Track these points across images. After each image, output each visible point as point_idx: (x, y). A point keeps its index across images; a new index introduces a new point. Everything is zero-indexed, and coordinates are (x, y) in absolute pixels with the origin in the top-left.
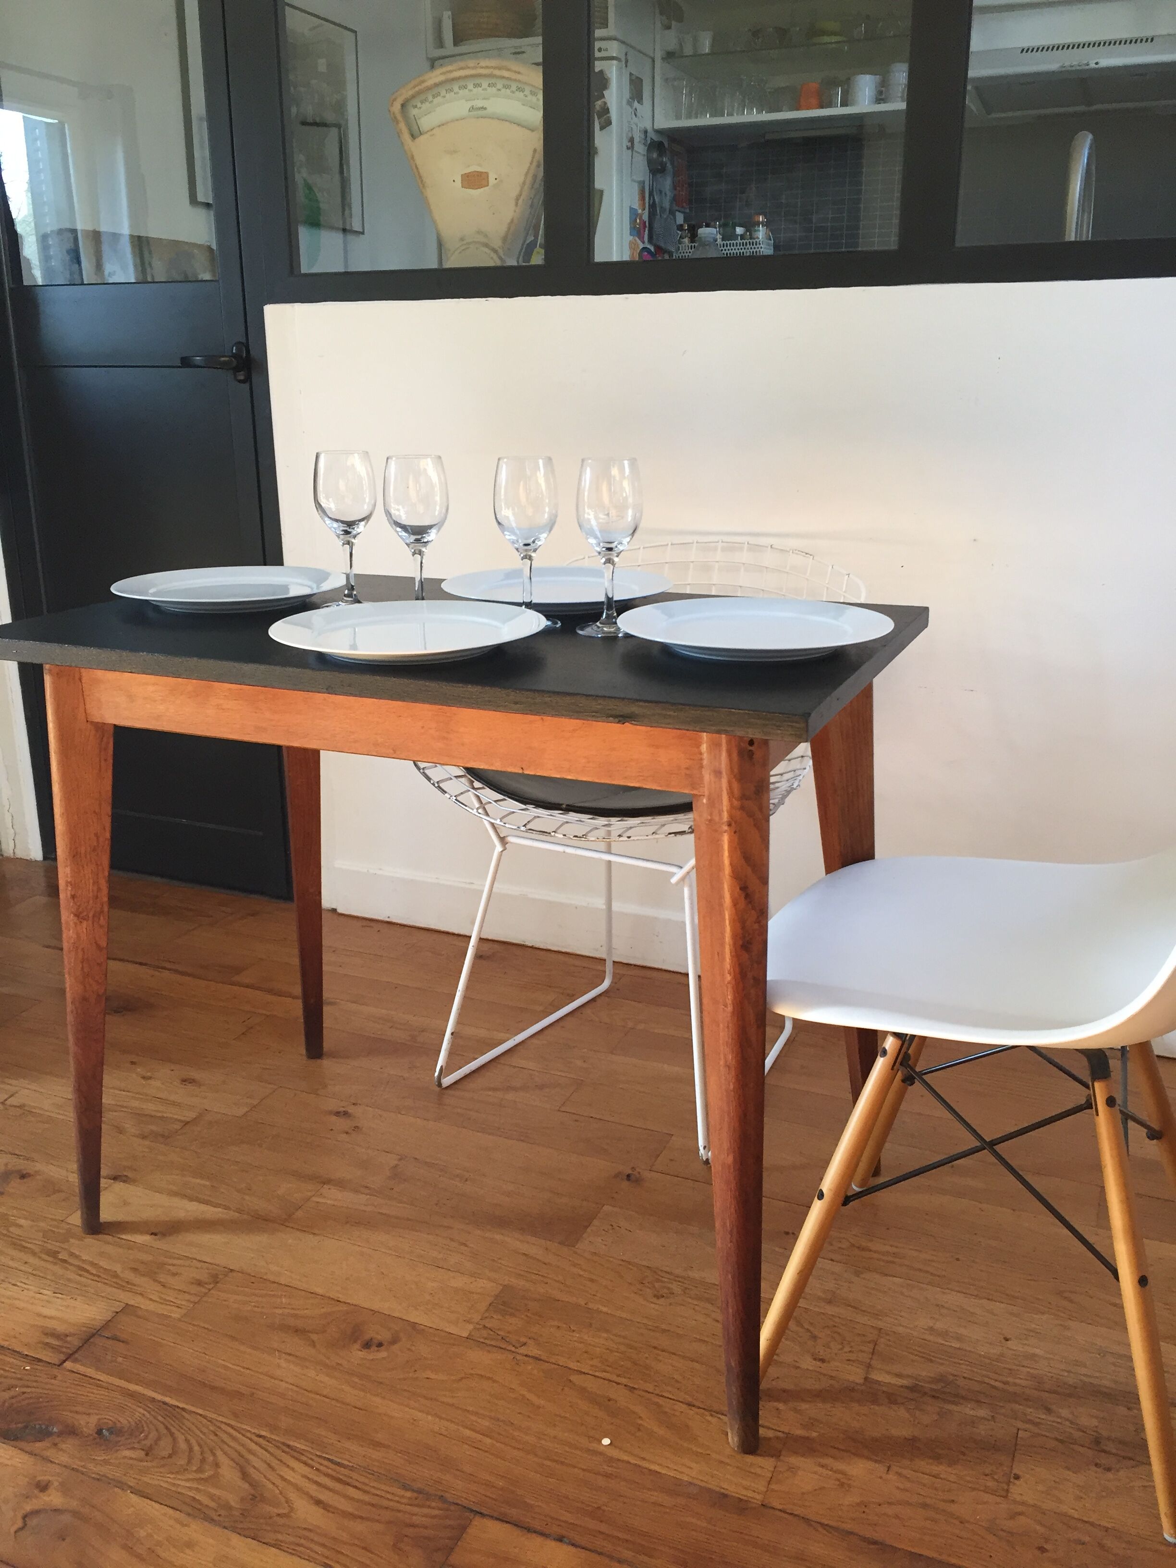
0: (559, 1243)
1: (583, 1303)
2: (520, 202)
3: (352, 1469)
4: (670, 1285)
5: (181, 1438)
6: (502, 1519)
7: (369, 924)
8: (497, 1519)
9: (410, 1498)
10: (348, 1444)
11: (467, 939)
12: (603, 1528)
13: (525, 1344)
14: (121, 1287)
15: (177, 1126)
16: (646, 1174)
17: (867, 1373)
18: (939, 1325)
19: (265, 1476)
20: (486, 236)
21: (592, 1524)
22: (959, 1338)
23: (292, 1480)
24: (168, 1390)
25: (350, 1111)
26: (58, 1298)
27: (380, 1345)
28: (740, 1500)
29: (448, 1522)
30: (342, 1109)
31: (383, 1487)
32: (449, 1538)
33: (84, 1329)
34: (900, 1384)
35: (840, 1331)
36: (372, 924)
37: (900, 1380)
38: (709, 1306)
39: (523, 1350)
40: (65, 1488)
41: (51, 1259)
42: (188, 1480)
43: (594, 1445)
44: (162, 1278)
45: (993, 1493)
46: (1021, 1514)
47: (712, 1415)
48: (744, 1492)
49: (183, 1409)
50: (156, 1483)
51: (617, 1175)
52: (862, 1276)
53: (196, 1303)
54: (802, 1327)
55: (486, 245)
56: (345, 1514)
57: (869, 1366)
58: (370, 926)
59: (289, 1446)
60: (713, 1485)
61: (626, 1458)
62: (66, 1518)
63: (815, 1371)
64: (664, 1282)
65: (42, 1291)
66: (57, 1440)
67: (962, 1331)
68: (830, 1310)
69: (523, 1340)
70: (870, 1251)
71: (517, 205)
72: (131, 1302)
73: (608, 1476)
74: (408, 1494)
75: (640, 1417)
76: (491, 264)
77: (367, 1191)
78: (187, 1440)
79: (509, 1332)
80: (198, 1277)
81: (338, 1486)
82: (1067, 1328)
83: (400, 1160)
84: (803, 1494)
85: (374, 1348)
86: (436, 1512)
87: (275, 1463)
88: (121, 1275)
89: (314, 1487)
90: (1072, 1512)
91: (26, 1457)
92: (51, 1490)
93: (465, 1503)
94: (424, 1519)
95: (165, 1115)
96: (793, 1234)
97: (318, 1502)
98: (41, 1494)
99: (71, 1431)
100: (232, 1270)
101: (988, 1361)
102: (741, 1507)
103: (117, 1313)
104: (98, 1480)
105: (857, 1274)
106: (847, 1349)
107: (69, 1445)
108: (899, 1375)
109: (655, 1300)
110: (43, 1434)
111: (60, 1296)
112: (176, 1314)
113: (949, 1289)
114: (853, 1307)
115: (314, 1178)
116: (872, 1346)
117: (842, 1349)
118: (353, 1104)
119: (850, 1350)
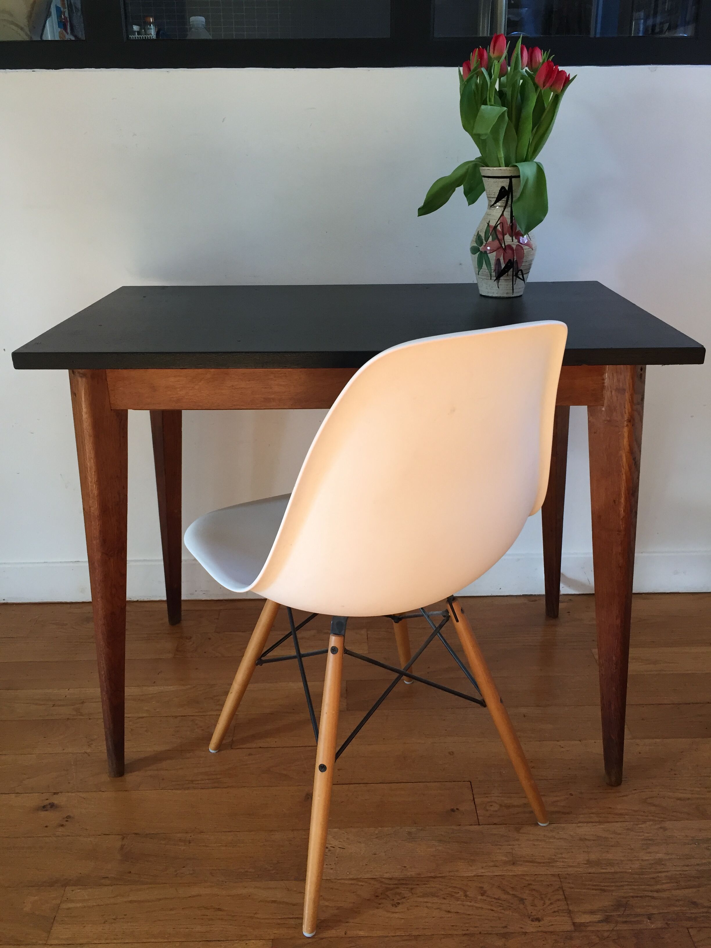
0: (295, 880)
4: (398, 891)
17: (572, 919)
18: (593, 857)
20: (11, 15)
22: (610, 863)
25: (56, 802)
30: (47, 802)
34: (597, 920)
35: (534, 887)
37: (595, 916)
38: (436, 900)
52: (521, 831)
54: (508, 893)
55: (13, 23)
57: (570, 912)
63: (538, 932)
64: (392, 889)
67: (610, 856)
68: (519, 870)
76: (19, 39)
77: (108, 882)
82: (665, 829)
83: (123, 839)
96: (457, 809)
101: (637, 876)
105: (518, 830)
106: (548, 902)
108: (592, 912)
109: (394, 909)
113: (580, 822)
114: (531, 862)
115: (52, 884)
116: (561, 893)
117: (544, 904)
118: (55, 793)
119: (550, 902)
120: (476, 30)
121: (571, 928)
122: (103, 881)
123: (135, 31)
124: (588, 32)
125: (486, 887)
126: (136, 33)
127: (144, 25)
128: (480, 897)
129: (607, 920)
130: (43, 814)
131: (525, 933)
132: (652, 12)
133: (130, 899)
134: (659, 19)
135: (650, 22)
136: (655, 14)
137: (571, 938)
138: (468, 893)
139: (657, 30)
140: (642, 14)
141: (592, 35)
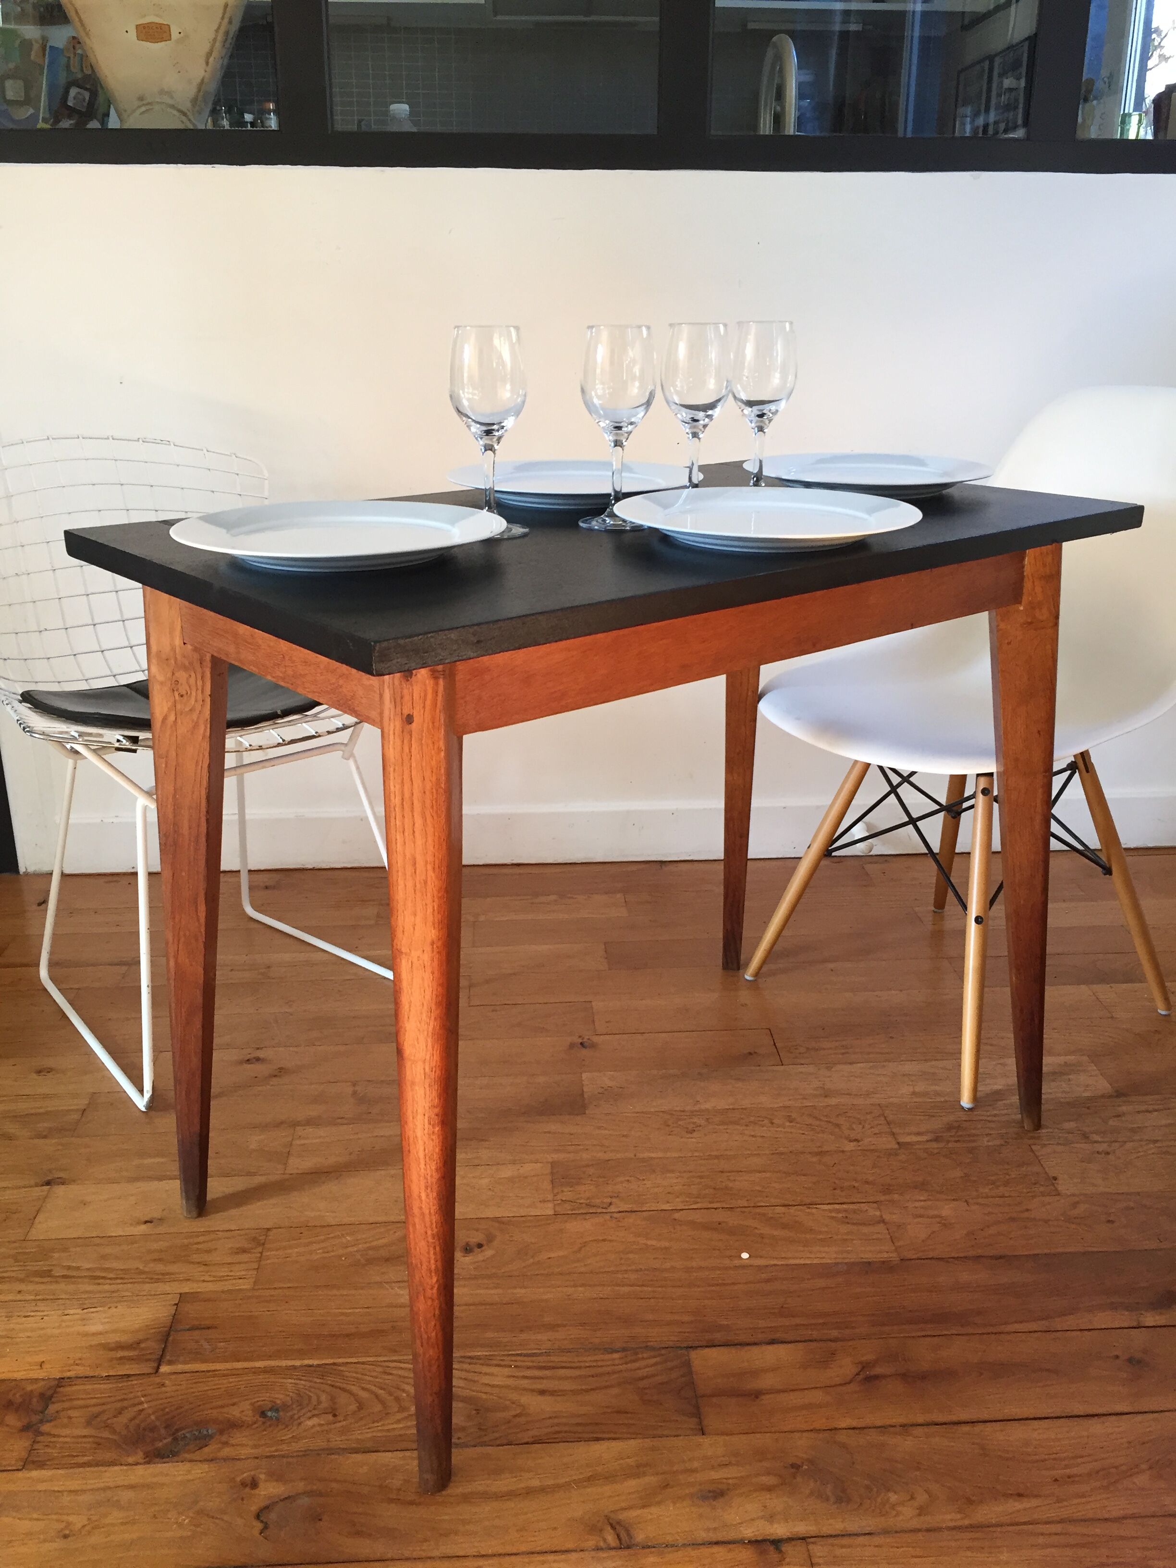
1: (632, 1155)
2: (211, 60)
3: (547, 1354)
4: (692, 1120)
5: (354, 1389)
6: (712, 1345)
7: (110, 878)
8: (707, 1347)
9: (620, 1358)
10: (524, 1336)
11: (237, 874)
12: (798, 1321)
13: (610, 1204)
14: (157, 1281)
15: (75, 1116)
16: (595, 1039)
17: (896, 1139)
18: (919, 1089)
19: (471, 1390)
21: (786, 1322)
22: (937, 1094)
23: (500, 1383)
24: (301, 1354)
25: (261, 1056)
26: (92, 1312)
27: (480, 1246)
28: (883, 1262)
29: (670, 1364)
30: (252, 1056)
31: (589, 1358)
32: (682, 1376)
33: (154, 1330)
34: (925, 1139)
35: (851, 1115)
36: (115, 878)
37: (922, 1137)
38: (738, 1127)
39: (613, 1209)
40: (277, 1476)
41: (49, 1279)
42: (399, 1421)
43: (736, 1262)
44: (196, 1257)
45: (1049, 1195)
46: (1078, 1203)
47: (809, 1208)
48: (879, 1255)
49: (334, 1364)
50: (369, 1435)
51: (572, 1046)
52: (833, 1069)
53: (258, 1269)
54: (820, 1120)
55: (173, 107)
56: (574, 1392)
57: (893, 1134)
58: (115, 881)
59: (470, 1357)
60: (852, 1258)
61: (772, 1262)
62: (305, 1501)
63: (858, 1150)
64: (685, 1119)
65: (66, 1312)
66: (224, 1438)
67: (937, 1088)
68: (833, 1101)
69: (609, 1200)
70: (824, 1049)
71: (207, 63)
72: (186, 1290)
73: (768, 1281)
74: (616, 1356)
75: (756, 1228)
77: (345, 1121)
78: (363, 1389)
79: (588, 1198)
80: (238, 1246)
81: (548, 1373)
83: (354, 1085)
84: (923, 1241)
85: (477, 1250)
86: (654, 1360)
87: (470, 1376)
88: (147, 1269)
89: (526, 1381)
90: (1107, 1190)
91: (205, 1466)
92: (262, 1485)
93: (671, 1344)
94: (647, 1369)
95: (49, 1109)
96: (755, 1053)
97: (542, 1392)
98: (256, 1491)
99: (233, 1425)
100: (269, 1229)
102: (886, 1267)
103: (177, 1304)
104: (304, 1455)
105: (829, 1068)
106: (867, 1126)
107: (238, 1437)
108: (920, 1134)
109: (690, 1135)
110: (202, 1441)
111: (92, 1310)
112: (245, 1285)
113: (902, 1061)
114: (847, 1094)
115: (279, 1125)
116: (883, 1119)
117: (863, 1127)
118: (258, 1049)
119: (869, 1126)
120: (756, 127)
121: (896, 1146)
122: (339, 1121)
123: (247, 122)
124: (896, 131)
125: (794, 1115)
126: (249, 125)
127: (261, 114)
128: (788, 1124)
129: (937, 1140)
130: (248, 1066)
131: (843, 1152)
132: (983, 106)
133: (375, 1134)
134: (992, 117)
135: (980, 121)
136: (987, 110)
137: (896, 1155)
138: (773, 1121)
139: (991, 131)
140: (968, 110)
141: (900, 134)
